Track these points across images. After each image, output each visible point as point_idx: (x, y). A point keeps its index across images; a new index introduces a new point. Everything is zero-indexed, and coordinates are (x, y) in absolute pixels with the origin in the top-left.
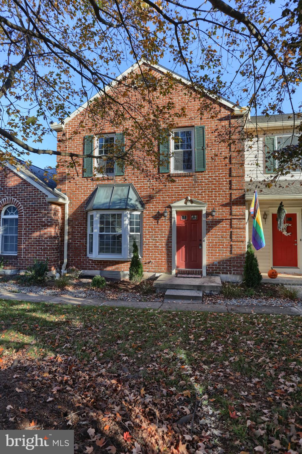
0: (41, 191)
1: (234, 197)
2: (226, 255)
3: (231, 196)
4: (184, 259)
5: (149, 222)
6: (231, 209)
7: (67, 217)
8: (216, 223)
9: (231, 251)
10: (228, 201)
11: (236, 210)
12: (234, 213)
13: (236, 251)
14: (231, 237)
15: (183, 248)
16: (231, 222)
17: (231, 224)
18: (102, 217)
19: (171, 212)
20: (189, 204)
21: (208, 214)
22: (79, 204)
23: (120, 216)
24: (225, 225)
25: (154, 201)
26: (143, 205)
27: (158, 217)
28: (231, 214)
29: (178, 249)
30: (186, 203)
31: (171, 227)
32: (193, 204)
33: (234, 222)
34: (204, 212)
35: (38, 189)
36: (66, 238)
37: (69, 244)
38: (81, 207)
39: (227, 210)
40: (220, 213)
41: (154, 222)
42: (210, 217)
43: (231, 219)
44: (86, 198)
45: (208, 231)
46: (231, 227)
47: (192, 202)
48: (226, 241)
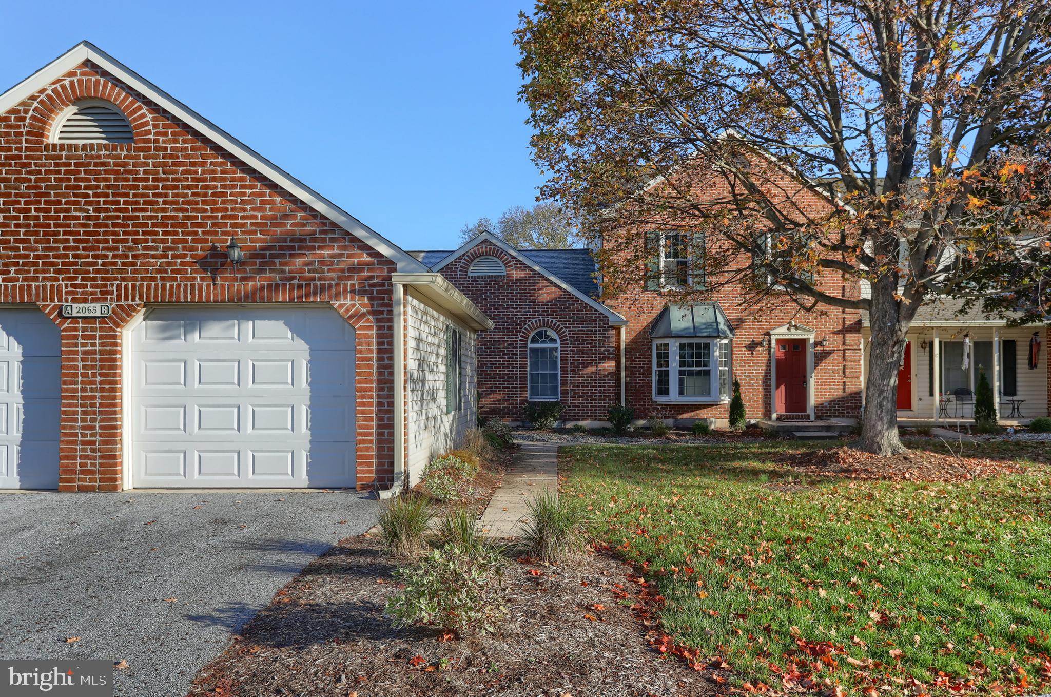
0: (596, 310)
1: (848, 323)
2: (837, 393)
3: (844, 322)
4: (783, 401)
5: (740, 354)
6: (844, 338)
7: (623, 346)
8: (824, 355)
9: (844, 389)
10: (841, 327)
11: (850, 338)
12: (847, 342)
13: (850, 389)
14: (844, 372)
15: (783, 387)
16: (844, 354)
17: (844, 357)
18: (682, 346)
19: (770, 341)
20: (793, 330)
21: (816, 344)
22: (641, 328)
23: (707, 346)
24: (836, 356)
25: (746, 326)
26: (731, 330)
27: (752, 346)
28: (844, 344)
29: (777, 388)
30: (789, 329)
31: (769, 360)
32: (798, 331)
33: (848, 353)
34: (812, 341)
35: (591, 307)
36: (623, 374)
37: (626, 383)
38: (644, 331)
39: (839, 338)
40: (832, 342)
41: (748, 353)
42: (819, 348)
43: (844, 350)
44: (650, 319)
45: (817, 365)
46: (844, 360)
47: (796, 327)
48: (838, 377)
